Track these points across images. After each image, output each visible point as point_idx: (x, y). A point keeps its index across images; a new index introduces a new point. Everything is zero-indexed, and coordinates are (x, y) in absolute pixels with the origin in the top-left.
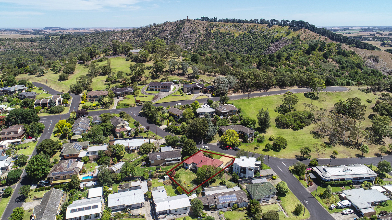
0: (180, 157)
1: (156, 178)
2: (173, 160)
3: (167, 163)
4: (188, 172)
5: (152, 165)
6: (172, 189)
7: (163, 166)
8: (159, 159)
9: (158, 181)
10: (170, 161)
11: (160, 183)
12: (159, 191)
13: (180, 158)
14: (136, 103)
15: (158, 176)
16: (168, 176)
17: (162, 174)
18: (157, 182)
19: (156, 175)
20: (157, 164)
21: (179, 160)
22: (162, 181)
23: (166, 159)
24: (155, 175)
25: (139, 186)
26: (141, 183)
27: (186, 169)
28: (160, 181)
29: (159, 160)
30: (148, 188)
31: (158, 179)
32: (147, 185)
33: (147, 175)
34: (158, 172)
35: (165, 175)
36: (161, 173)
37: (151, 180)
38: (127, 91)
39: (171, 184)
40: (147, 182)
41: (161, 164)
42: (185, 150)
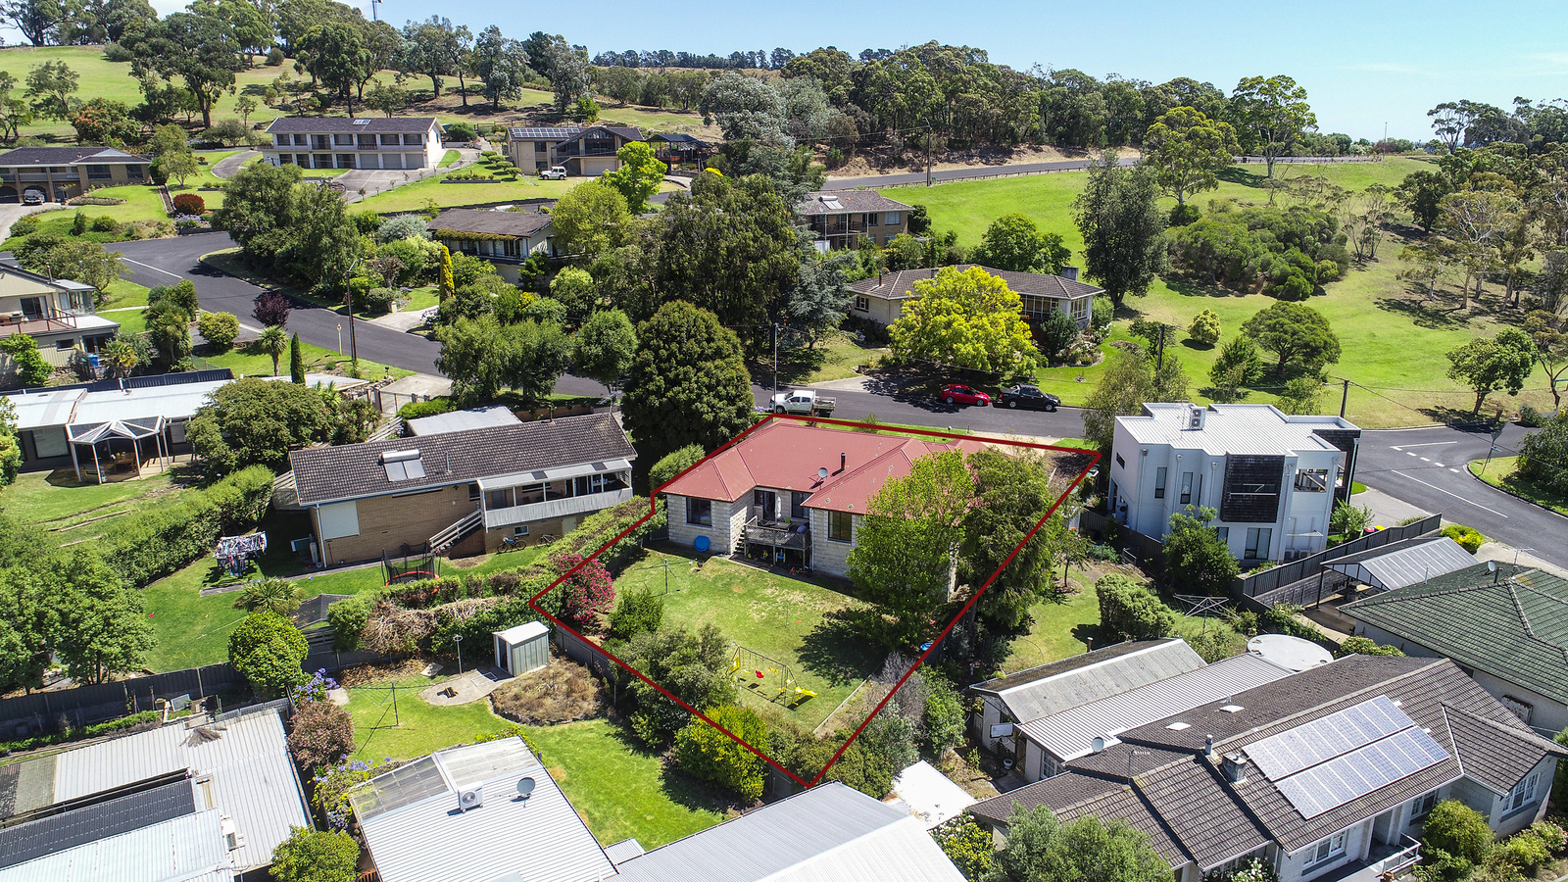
0: (617, 455)
1: (392, 660)
2: (558, 490)
3: (493, 519)
4: (732, 577)
5: (337, 556)
6: (617, 756)
7: (457, 551)
8: (408, 482)
9: (432, 695)
10: (529, 494)
11: (460, 710)
12: (467, 805)
13: (623, 463)
14: (172, 215)
15: (424, 643)
16: (537, 628)
17: (466, 610)
18: (416, 707)
19: (400, 628)
20: (394, 543)
21: (613, 482)
22: (473, 686)
23: (485, 484)
24: (380, 627)
25: (181, 776)
26: (204, 736)
27: (700, 552)
28: (450, 693)
29: (407, 494)
30: (308, 789)
31: (426, 672)
32: (293, 750)
33: (278, 641)
34: (411, 601)
35: (503, 619)
36: (461, 603)
37: (339, 697)
38: (102, 159)
39: (590, 706)
40: (286, 717)
41: (440, 540)
42: (659, 393)
